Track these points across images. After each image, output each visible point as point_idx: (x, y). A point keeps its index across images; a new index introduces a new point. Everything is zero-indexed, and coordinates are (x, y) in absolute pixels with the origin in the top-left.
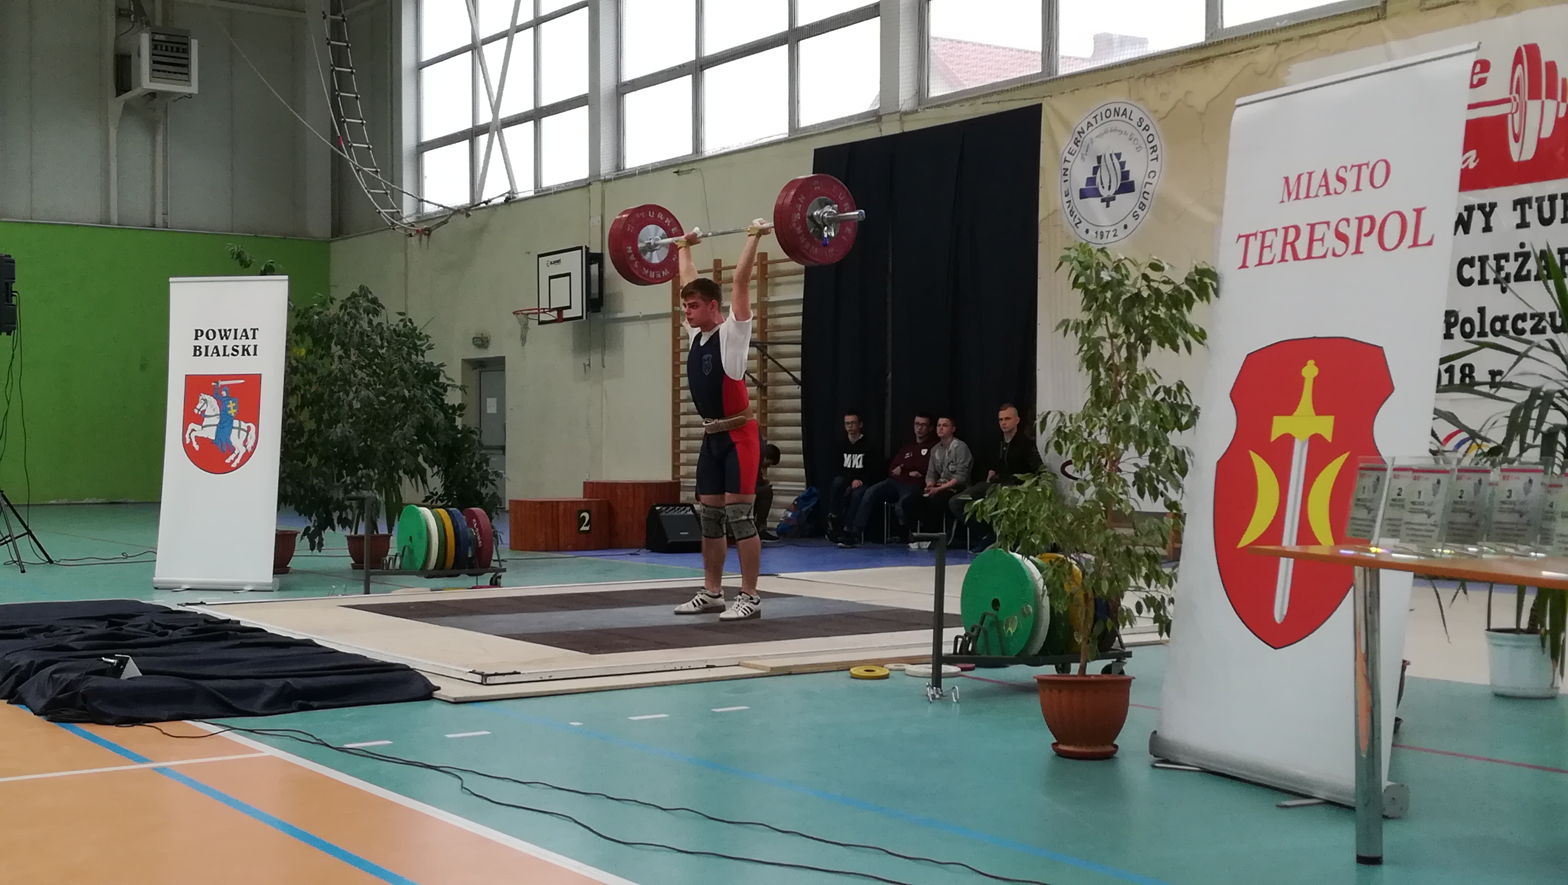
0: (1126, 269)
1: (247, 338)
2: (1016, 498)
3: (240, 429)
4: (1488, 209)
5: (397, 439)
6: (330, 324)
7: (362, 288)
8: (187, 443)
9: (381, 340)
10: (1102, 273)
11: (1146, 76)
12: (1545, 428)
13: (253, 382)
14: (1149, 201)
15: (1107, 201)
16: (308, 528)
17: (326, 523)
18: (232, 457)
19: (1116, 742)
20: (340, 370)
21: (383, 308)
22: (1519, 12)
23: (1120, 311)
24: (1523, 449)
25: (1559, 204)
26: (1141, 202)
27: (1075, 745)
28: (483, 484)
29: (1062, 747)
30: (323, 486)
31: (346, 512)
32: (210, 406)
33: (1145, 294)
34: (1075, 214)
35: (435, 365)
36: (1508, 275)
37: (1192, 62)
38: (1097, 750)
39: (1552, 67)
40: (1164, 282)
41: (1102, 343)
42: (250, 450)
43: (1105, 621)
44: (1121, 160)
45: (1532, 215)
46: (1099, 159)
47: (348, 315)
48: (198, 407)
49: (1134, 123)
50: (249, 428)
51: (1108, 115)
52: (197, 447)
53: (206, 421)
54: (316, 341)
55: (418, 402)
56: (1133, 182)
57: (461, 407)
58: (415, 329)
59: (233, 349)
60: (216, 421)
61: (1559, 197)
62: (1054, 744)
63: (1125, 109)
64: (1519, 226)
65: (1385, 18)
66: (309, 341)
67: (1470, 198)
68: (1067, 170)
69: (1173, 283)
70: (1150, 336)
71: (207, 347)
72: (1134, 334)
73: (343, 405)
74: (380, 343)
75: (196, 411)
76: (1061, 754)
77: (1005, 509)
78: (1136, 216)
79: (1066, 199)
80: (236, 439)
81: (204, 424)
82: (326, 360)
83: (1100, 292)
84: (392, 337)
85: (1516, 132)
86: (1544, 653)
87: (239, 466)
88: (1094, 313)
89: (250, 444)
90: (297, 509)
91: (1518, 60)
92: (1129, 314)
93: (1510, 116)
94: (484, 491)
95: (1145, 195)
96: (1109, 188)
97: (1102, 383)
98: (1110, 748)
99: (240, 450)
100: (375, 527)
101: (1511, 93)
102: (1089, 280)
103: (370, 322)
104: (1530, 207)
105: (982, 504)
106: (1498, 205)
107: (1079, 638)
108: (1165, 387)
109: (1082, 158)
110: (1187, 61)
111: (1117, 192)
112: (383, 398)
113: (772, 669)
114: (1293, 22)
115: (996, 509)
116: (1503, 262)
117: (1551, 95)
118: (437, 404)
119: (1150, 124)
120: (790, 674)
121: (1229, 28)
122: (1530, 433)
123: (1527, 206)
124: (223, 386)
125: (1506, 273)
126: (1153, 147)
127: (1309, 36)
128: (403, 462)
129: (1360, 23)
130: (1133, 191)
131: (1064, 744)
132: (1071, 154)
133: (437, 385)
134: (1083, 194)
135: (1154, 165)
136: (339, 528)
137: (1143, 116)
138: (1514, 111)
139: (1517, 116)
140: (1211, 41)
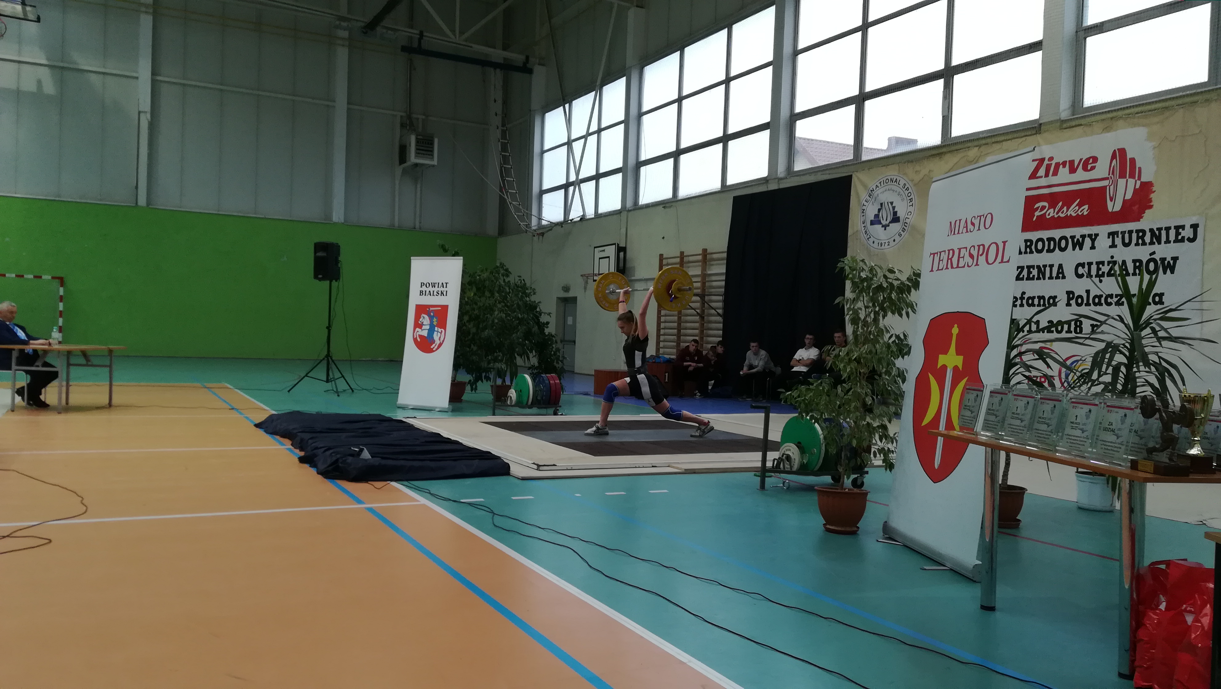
0: (876, 270)
1: (443, 287)
2: (809, 392)
3: (438, 332)
4: (1093, 237)
5: (515, 338)
6: (484, 281)
7: (501, 264)
8: (415, 337)
9: (509, 289)
10: (861, 273)
11: (908, 162)
12: (1114, 363)
13: (445, 308)
14: (908, 227)
15: (885, 227)
16: (470, 381)
17: (478, 378)
18: (434, 345)
19: (858, 526)
20: (489, 304)
21: (511, 273)
22: (1116, 130)
23: (871, 294)
24: (1100, 376)
25: (1134, 235)
26: (903, 228)
27: (835, 525)
28: (558, 363)
29: (828, 526)
30: (478, 360)
31: (489, 375)
32: (425, 320)
33: (885, 285)
34: (868, 232)
35: (536, 302)
36: (1103, 273)
37: (934, 155)
38: (848, 529)
39: (1133, 161)
40: (895, 279)
41: (860, 311)
42: (441, 342)
43: (856, 460)
44: (893, 205)
45: (1118, 241)
46: (881, 204)
47: (494, 276)
48: (421, 320)
49: (901, 186)
50: (442, 331)
51: (887, 182)
52: (419, 340)
53: (424, 327)
54: (478, 289)
55: (525, 320)
56: (899, 217)
57: (548, 323)
58: (525, 284)
59: (437, 293)
60: (428, 327)
61: (1134, 231)
62: (824, 524)
63: (896, 179)
64: (1110, 247)
65: (1040, 133)
66: (474, 289)
67: (1084, 231)
68: (864, 210)
69: (900, 280)
70: (886, 308)
71: (426, 291)
72: (877, 308)
73: (489, 320)
74: (508, 290)
75: (419, 322)
76: (828, 530)
77: (803, 398)
78: (900, 235)
79: (864, 225)
80: (436, 337)
81: (423, 328)
82: (483, 299)
83: (860, 284)
84: (514, 288)
85: (1111, 196)
86: (1108, 487)
87: (437, 350)
88: (857, 294)
89: (442, 339)
90: (466, 371)
91: (1114, 156)
92: (875, 296)
93: (1108, 187)
94: (559, 365)
95: (906, 224)
96: (886, 221)
97: (859, 333)
98: (856, 529)
99: (437, 342)
100: (504, 381)
101: (1109, 175)
102: (854, 276)
103: (504, 280)
104: (1118, 237)
105: (791, 394)
106: (1099, 235)
107: (840, 469)
108: (896, 334)
109: (873, 204)
110: (930, 154)
111: (890, 222)
112: (509, 318)
113: (685, 470)
114: (989, 135)
115: (799, 396)
116: (1101, 266)
117: (1132, 176)
118: (535, 322)
119: (910, 188)
120: (695, 473)
121: (954, 137)
122: (1104, 366)
123: (1116, 236)
124: (432, 310)
125: (1102, 272)
126: (910, 199)
127: (997, 142)
128: (517, 350)
129: (1026, 136)
130: (899, 221)
131: (829, 525)
132: (867, 202)
133: (537, 312)
134: (872, 223)
135: (911, 209)
136: (484, 381)
137: (907, 184)
138: (1110, 184)
139: (1112, 187)
140: (944, 144)
